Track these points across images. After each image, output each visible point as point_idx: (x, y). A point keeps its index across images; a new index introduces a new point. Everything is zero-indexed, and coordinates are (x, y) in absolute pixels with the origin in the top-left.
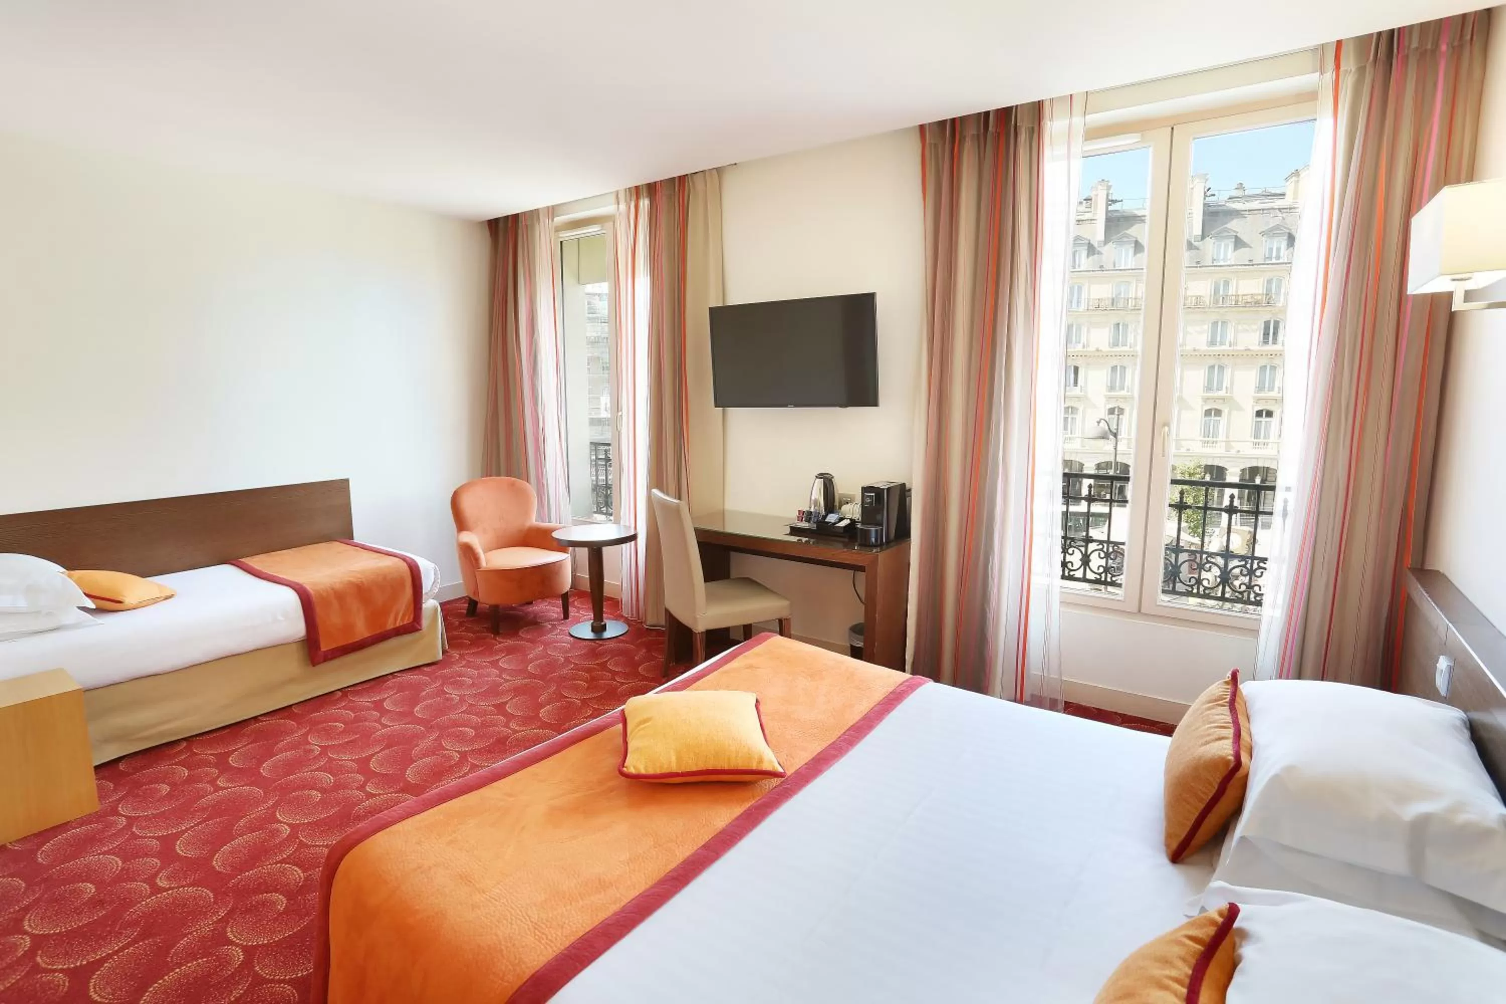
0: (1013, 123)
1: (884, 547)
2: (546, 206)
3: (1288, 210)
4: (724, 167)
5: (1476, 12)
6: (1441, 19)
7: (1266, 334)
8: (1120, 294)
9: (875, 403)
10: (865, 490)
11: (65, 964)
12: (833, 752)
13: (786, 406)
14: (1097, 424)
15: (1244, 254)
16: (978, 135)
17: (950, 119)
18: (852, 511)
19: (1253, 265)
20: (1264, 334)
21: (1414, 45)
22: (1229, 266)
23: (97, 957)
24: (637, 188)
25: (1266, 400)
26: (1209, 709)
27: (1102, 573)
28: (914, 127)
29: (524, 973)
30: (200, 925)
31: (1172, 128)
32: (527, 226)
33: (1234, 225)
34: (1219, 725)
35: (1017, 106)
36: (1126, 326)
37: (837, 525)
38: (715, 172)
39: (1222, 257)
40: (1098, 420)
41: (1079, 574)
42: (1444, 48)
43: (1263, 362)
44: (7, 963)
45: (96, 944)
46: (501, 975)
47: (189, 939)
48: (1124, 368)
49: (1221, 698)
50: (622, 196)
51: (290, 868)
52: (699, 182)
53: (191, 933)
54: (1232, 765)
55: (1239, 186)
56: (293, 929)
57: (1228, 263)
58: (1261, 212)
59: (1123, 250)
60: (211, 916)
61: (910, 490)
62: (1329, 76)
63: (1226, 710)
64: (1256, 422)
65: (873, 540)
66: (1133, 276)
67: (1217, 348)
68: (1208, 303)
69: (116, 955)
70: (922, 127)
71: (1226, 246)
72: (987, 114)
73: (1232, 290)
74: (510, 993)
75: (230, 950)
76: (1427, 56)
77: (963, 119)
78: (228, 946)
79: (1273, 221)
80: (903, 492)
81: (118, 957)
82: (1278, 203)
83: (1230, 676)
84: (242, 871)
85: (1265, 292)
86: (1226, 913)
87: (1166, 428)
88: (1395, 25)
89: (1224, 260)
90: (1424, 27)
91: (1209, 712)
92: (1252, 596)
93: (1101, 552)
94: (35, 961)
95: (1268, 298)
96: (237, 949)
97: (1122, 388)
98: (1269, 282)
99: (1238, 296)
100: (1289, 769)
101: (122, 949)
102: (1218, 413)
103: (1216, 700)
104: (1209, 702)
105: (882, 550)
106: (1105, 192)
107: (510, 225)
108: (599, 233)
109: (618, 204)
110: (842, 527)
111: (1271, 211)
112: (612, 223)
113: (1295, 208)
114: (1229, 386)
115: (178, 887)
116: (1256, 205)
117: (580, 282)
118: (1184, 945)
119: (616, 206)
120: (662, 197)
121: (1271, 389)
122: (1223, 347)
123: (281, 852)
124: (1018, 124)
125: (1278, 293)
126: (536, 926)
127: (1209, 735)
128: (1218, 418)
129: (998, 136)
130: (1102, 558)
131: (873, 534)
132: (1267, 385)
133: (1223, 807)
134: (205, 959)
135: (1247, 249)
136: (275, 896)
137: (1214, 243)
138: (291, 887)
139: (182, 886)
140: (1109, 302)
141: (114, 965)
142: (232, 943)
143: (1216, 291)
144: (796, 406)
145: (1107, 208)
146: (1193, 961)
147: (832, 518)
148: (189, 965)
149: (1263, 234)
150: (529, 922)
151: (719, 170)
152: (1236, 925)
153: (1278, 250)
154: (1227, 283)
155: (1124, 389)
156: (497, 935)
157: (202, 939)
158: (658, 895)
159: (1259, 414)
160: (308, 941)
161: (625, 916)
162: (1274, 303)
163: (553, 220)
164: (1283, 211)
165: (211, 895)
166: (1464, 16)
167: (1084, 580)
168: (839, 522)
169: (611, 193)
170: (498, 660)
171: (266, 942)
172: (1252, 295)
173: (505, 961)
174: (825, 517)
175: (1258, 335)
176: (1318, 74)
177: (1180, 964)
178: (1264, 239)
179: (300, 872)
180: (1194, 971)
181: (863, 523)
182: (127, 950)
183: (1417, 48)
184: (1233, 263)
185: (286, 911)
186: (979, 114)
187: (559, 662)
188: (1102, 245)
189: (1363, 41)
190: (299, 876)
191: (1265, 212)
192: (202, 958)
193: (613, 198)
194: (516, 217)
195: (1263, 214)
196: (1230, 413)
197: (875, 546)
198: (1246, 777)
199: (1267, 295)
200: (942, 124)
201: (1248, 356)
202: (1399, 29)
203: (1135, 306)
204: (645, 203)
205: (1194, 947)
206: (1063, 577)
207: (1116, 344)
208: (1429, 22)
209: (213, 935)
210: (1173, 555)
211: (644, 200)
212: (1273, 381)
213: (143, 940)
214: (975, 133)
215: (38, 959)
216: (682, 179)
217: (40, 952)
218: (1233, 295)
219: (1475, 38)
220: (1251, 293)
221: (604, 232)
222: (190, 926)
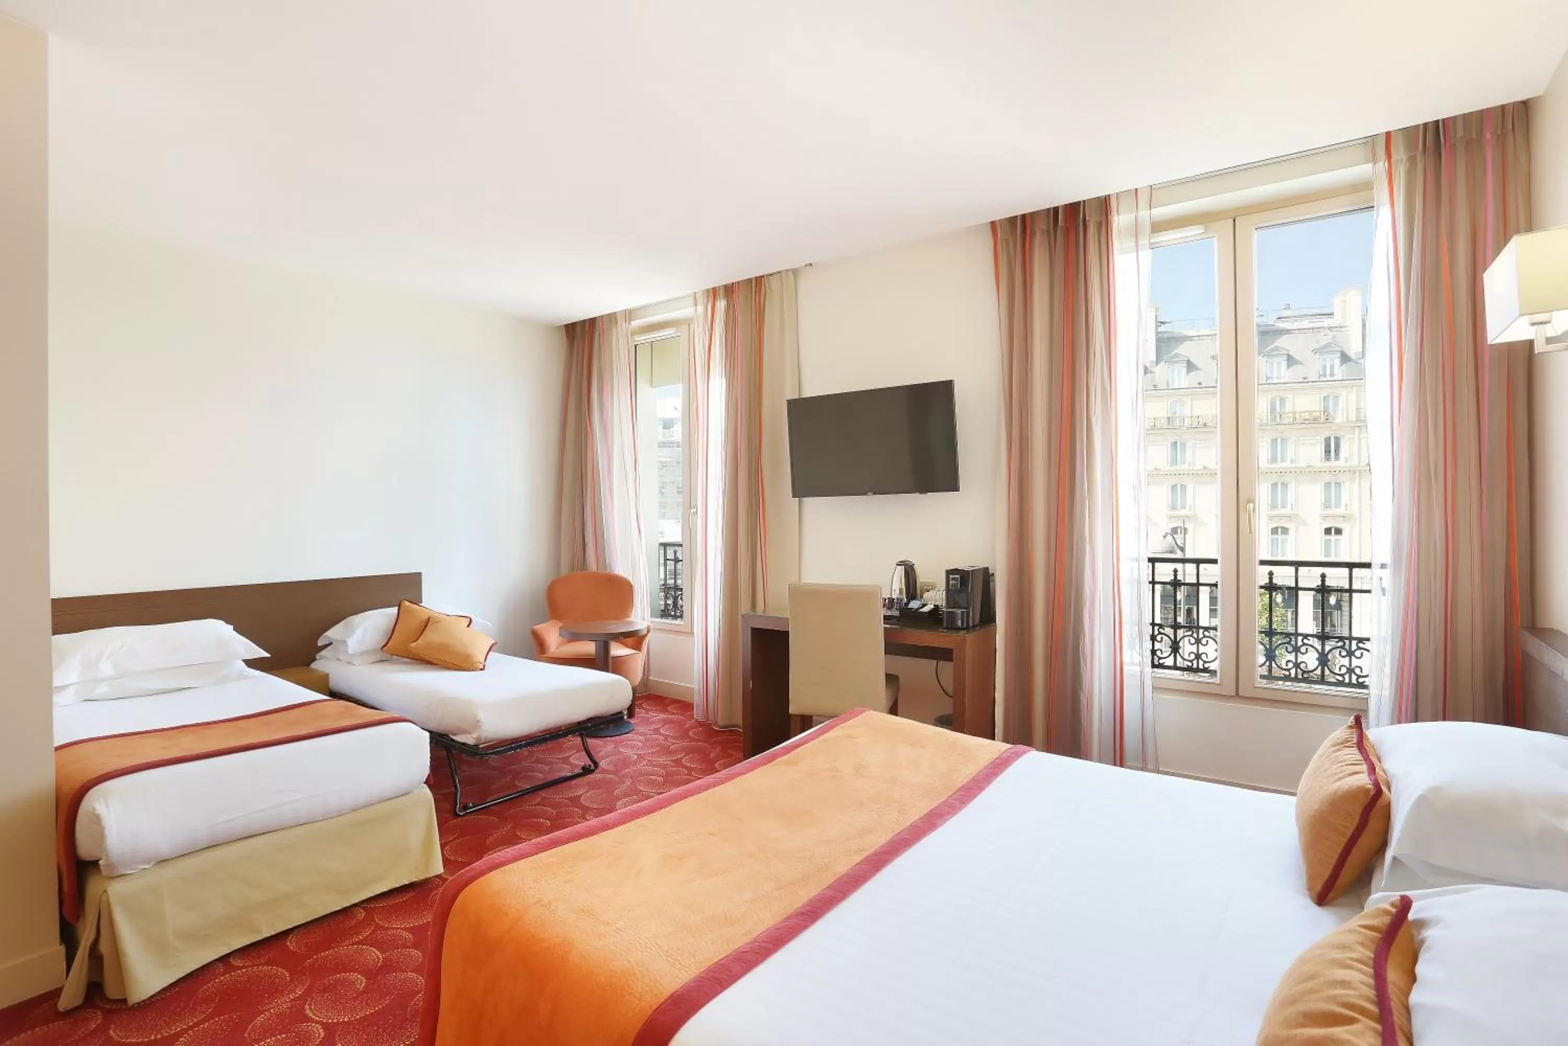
0: (1081, 217)
1: (971, 630)
2: (624, 308)
3: (1338, 329)
4: (800, 267)
5: (1514, 103)
6: (1482, 111)
7: (1327, 452)
8: (1175, 413)
9: (955, 488)
10: (949, 573)
11: (139, 1038)
12: (946, 809)
13: (865, 494)
14: (1163, 538)
15: (1297, 372)
16: (1048, 231)
17: (1021, 215)
18: (935, 598)
19: (1307, 382)
20: (1326, 452)
21: (1460, 134)
22: (1284, 383)
23: (172, 1032)
24: (714, 289)
25: (1335, 517)
26: (1338, 750)
27: (1193, 660)
28: (987, 223)
29: (662, 993)
30: (276, 1003)
31: (1234, 220)
32: (603, 329)
33: (1283, 342)
34: (1351, 762)
35: (1084, 201)
36: (1183, 445)
37: (920, 610)
38: (791, 273)
39: (1275, 375)
40: (1164, 534)
41: (1169, 662)
42: (1488, 136)
43: (1328, 478)
44: (79, 1035)
45: (169, 1019)
46: (638, 995)
47: (265, 1015)
48: (1184, 487)
49: (1347, 741)
50: (700, 298)
51: (368, 949)
52: (775, 283)
53: (268, 1010)
54: (1372, 793)
55: (1287, 306)
56: (375, 1008)
57: (1283, 381)
58: (1311, 331)
59: (1176, 370)
60: (287, 994)
61: (993, 575)
62: (1382, 165)
63: (1355, 750)
64: (1325, 540)
65: (959, 623)
66: (1188, 395)
67: (1279, 465)
68: (1265, 419)
69: (191, 1030)
70: (993, 223)
71: (1279, 364)
72: (1056, 210)
73: (1288, 408)
74: (650, 1012)
75: (310, 1027)
76: (1473, 144)
77: (1033, 215)
78: (308, 1023)
79: (1323, 339)
80: (986, 576)
81: (193, 1033)
82: (1327, 322)
83: (1353, 721)
84: (318, 951)
85: (1322, 409)
86: (1398, 903)
87: (1251, 505)
88: (1440, 116)
89: (1277, 378)
90: (1466, 117)
91: (1337, 754)
92: (1354, 678)
93: (1191, 638)
94: (109, 1034)
95: (1326, 415)
96: (317, 1026)
97: (1184, 507)
98: (1326, 399)
99: (1296, 413)
100: (1435, 790)
101: (197, 1024)
102: (1285, 531)
103: (1343, 743)
104: (1334, 745)
105: (967, 633)
106: (1154, 314)
107: (587, 329)
108: (673, 336)
109: (696, 305)
110: (926, 612)
111: (1321, 330)
112: (687, 326)
113: (1344, 327)
114: (1294, 503)
115: (252, 966)
116: (1305, 324)
117: (653, 385)
118: (1360, 933)
119: (694, 308)
120: (740, 297)
121: (1338, 506)
122: (1284, 465)
123: (357, 934)
124: (1087, 218)
125: (1335, 409)
126: (668, 954)
127: (1341, 772)
128: (1286, 536)
129: (1067, 230)
130: (1192, 644)
131: (959, 617)
132: (1333, 502)
133: (1367, 841)
134: (284, 1036)
135: (1299, 366)
136: (354, 976)
137: (1267, 362)
138: (370, 967)
139: (256, 965)
140: (1164, 422)
141: (190, 1039)
142: (312, 1020)
143: (1273, 409)
144: (875, 494)
145: (1156, 330)
146: (1374, 947)
147: (914, 604)
148: (268, 1040)
149: (1315, 351)
150: (659, 950)
151: (795, 272)
152: (1411, 916)
153: (1332, 367)
154: (1283, 400)
155: (1185, 508)
156: (629, 962)
157: (280, 1016)
158: (790, 928)
159: (1328, 531)
160: (391, 1019)
161: (759, 945)
162: (1333, 420)
163: (629, 323)
164: (1332, 329)
165: (287, 974)
166: (1503, 107)
167: (1175, 667)
168: (922, 608)
169: (688, 296)
170: (569, 757)
171: (346, 1020)
172: (1310, 412)
173: (640, 983)
174: (907, 604)
175: (1320, 449)
176: (1370, 165)
177: (1360, 948)
178: (1317, 356)
179: (378, 953)
180: (1375, 954)
181: (948, 606)
182: (202, 1026)
183: (1462, 138)
184: (1287, 381)
185: (366, 991)
186: (1049, 210)
187: (632, 759)
188: (1155, 365)
189: (1410, 133)
190: (378, 957)
191: (1315, 330)
192: (280, 1034)
193: (691, 300)
194: (593, 321)
195: (1313, 332)
196: (1297, 530)
197: (963, 629)
198: (1388, 806)
199: (1324, 412)
200: (1012, 220)
201: (1310, 473)
202: (1444, 120)
203: (1192, 425)
204: (721, 305)
205: (1372, 935)
206: (1154, 666)
207: (1174, 462)
208: (1471, 113)
209: (290, 1012)
210: (1267, 639)
211: (720, 302)
212: (1338, 498)
213: (219, 1016)
214: (1045, 228)
215: (111, 1032)
216: (759, 280)
217: (113, 1026)
218: (1289, 413)
219: (1516, 127)
220: (1308, 410)
221: (678, 334)
222: (267, 1004)
